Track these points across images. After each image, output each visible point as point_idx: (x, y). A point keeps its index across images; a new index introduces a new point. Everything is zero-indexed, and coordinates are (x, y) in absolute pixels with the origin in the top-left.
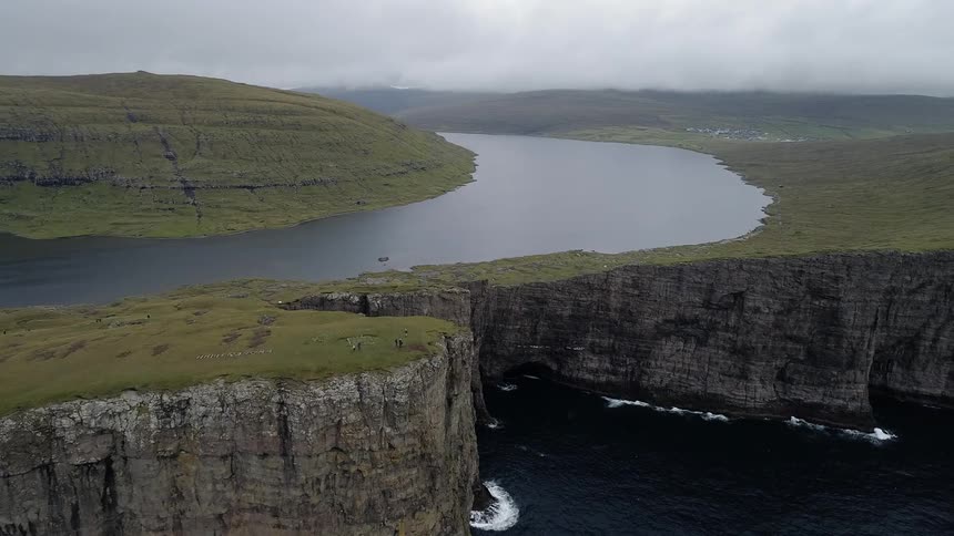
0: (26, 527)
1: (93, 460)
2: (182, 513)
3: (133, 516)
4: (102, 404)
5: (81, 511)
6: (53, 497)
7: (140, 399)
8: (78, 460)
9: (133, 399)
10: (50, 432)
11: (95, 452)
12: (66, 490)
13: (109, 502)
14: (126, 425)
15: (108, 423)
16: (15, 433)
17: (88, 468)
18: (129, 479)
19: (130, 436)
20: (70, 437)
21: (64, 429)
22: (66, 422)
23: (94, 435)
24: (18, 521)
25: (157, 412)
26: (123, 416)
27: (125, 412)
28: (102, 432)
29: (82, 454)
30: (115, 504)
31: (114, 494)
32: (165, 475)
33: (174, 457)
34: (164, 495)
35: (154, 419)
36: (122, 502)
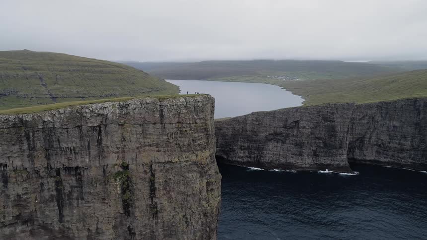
0: (72, 148)
1: (95, 125)
2: (125, 146)
3: (108, 147)
4: (100, 105)
5: (90, 144)
6: (81, 138)
7: (112, 104)
8: (91, 125)
9: (111, 104)
10: (81, 114)
11: (95, 122)
12: (86, 136)
13: (99, 142)
14: (109, 112)
15: (101, 112)
16: (70, 113)
17: (93, 128)
18: (107, 133)
19: (110, 115)
20: (88, 116)
21: (86, 113)
22: (87, 111)
23: (96, 116)
24: (70, 145)
25: (118, 108)
26: (107, 109)
27: (108, 107)
28: (99, 115)
29: (92, 123)
30: (101, 143)
31: (101, 139)
32: (120, 131)
33: (122, 125)
34: (120, 139)
35: (118, 110)
36: (104, 143)
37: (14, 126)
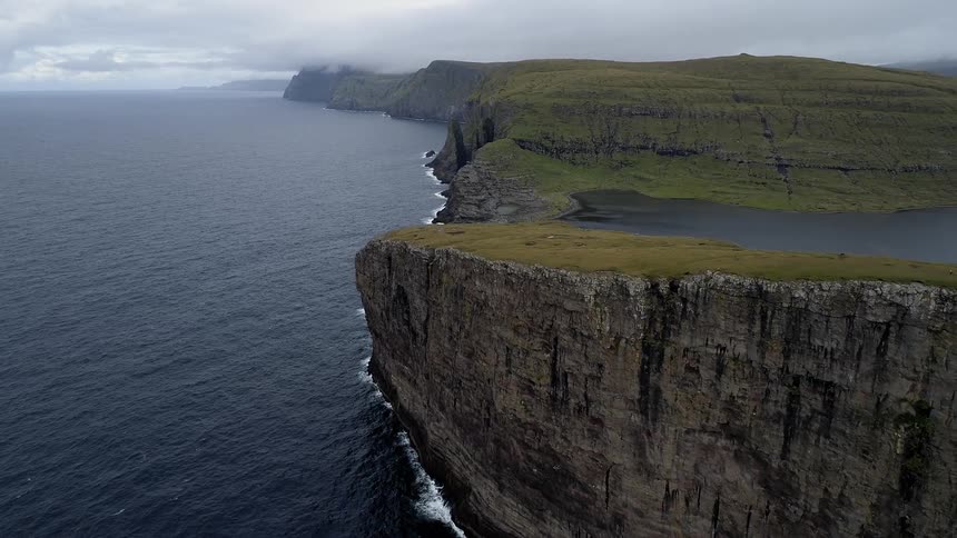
0: (829, 349)
1: (881, 321)
2: (932, 372)
3: (896, 364)
4: (898, 286)
5: (864, 351)
6: (849, 337)
7: (925, 288)
8: (871, 319)
9: (923, 288)
10: (859, 296)
11: (882, 315)
12: (859, 336)
13: (881, 351)
14: (914, 306)
15: (898, 300)
16: (840, 292)
17: (876, 326)
18: (900, 339)
19: (914, 310)
20: (872, 302)
21: (868, 297)
22: (871, 293)
23: (886, 305)
24: (826, 345)
25: (935, 299)
26: (910, 297)
27: (913, 294)
28: (891, 304)
29: (875, 315)
30: (885, 354)
31: (886, 346)
32: (928, 343)
33: (937, 332)
34: (924, 356)
35: (933, 303)
36: (890, 354)
37: (749, 295)
